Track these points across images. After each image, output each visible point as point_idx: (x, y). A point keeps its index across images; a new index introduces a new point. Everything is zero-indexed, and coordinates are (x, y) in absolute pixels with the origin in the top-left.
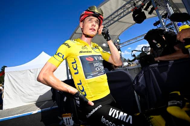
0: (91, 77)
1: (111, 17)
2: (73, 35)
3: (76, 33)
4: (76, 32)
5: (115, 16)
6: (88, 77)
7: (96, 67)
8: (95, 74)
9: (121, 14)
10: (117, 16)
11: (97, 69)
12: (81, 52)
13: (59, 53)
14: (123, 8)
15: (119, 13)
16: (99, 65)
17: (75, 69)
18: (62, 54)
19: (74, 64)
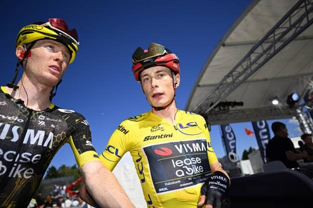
0: (166, 189)
1: (272, 35)
2: (194, 90)
3: (199, 86)
4: (201, 83)
5: (284, 30)
6: (160, 190)
7: (178, 168)
8: (173, 183)
9: (300, 20)
10: (289, 30)
11: (180, 173)
12: (147, 139)
13: (110, 146)
14: (303, 4)
15: (294, 19)
16: (185, 165)
17: (141, 172)
18: (114, 148)
19: (139, 163)
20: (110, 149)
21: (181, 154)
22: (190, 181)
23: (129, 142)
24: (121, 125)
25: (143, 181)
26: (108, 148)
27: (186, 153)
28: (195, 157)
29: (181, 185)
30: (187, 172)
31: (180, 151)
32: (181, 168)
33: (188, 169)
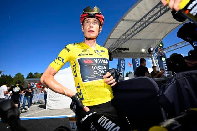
0: (88, 80)
1: (145, 18)
2: (107, 40)
3: (109, 38)
4: (110, 37)
5: (151, 16)
6: (85, 80)
8: (92, 77)
9: (157, 13)
10: (153, 16)
11: (95, 73)
12: (80, 55)
13: (59, 57)
14: (159, 6)
15: (155, 12)
16: (98, 69)
17: (75, 72)
18: (62, 58)
19: (75, 67)
20: (59, 58)
21: (97, 64)
22: (100, 77)
23: (70, 56)
24: (66, 47)
25: (76, 76)
26: (58, 58)
27: (99, 63)
28: (104, 66)
29: (96, 78)
30: (99, 73)
31: (97, 62)
32: (96, 70)
33: (100, 71)
